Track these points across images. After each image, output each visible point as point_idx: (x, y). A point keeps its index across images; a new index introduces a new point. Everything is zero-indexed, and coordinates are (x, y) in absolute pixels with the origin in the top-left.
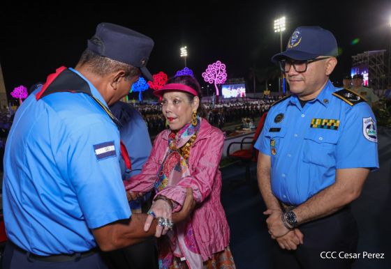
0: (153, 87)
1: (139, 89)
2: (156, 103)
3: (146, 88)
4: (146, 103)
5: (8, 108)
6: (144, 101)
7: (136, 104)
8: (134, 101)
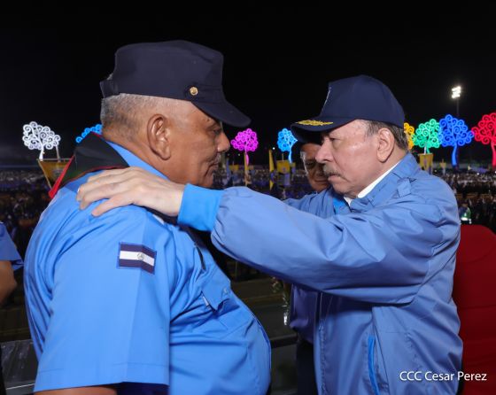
0: (482, 139)
1: (454, 143)
2: (485, 171)
3: (467, 139)
4: (465, 170)
5: (224, 166)
6: (462, 166)
7: (447, 170)
8: (443, 165)
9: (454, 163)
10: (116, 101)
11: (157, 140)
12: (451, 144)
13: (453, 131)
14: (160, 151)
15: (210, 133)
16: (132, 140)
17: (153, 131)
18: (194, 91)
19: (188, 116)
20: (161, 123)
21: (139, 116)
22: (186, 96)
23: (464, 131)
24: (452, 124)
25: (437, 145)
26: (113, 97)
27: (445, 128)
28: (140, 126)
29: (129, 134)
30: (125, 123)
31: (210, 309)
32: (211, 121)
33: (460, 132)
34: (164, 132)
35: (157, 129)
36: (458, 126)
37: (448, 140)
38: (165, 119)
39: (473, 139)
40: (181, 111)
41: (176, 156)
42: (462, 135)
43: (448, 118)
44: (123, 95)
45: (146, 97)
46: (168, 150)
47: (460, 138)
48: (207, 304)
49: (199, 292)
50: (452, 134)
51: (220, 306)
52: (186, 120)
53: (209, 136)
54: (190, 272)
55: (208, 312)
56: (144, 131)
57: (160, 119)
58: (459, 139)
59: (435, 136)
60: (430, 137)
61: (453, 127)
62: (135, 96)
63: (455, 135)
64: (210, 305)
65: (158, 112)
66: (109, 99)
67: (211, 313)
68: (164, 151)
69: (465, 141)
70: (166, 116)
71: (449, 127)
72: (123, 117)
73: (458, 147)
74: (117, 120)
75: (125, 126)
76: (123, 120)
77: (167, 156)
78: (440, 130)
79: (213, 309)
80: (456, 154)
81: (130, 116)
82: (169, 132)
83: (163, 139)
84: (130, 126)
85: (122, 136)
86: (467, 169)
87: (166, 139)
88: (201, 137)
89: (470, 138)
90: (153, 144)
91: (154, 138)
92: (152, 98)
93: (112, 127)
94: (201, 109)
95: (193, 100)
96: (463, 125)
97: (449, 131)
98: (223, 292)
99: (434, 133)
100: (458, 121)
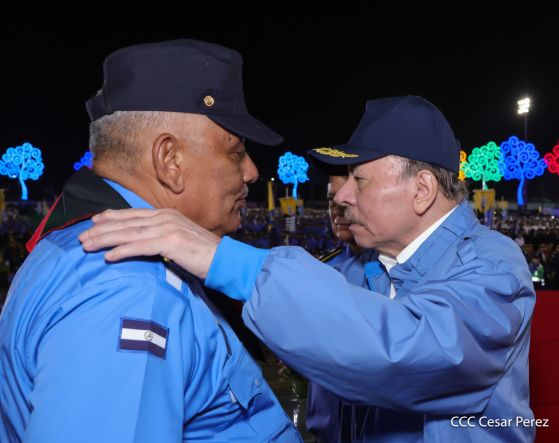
9: (521, 201)
10: (109, 123)
11: (166, 168)
12: (516, 176)
13: (520, 158)
14: (171, 183)
15: (232, 156)
16: (133, 172)
17: (160, 156)
18: (209, 100)
19: (203, 134)
20: (170, 145)
21: (141, 138)
22: (198, 108)
23: (534, 159)
24: (518, 148)
25: (497, 177)
26: (106, 117)
27: (509, 154)
28: (142, 152)
29: (129, 164)
30: (123, 150)
31: (237, 407)
32: (234, 140)
33: (529, 159)
34: (174, 157)
35: (166, 153)
36: (526, 151)
37: (512, 170)
38: (175, 140)
39: (546, 170)
40: (195, 129)
41: (191, 187)
42: (531, 164)
43: (513, 140)
44: (119, 113)
45: (148, 114)
46: (180, 181)
47: (529, 169)
48: (234, 401)
49: (225, 385)
50: (518, 163)
51: (251, 403)
52: (202, 140)
53: (232, 161)
54: (211, 356)
55: (235, 411)
56: (149, 157)
57: (168, 139)
58: (527, 169)
59: (495, 165)
60: (488, 166)
61: (519, 154)
62: (134, 113)
63: (522, 164)
64: (238, 403)
65: (166, 131)
66: (100, 121)
67: (238, 412)
68: (176, 182)
69: (535, 173)
70: (176, 136)
71: (513, 153)
72: (120, 143)
73: (526, 179)
74: (112, 148)
75: (123, 154)
76: (120, 147)
77: (179, 189)
78: (501, 156)
79: (241, 407)
80: (523, 190)
81: (130, 140)
82: (180, 157)
83: (172, 167)
84: (129, 154)
85: (121, 167)
86: (538, 211)
87: (177, 166)
88: (222, 162)
89: (543, 168)
90: (161, 173)
91: (162, 165)
92: (156, 113)
93: (107, 157)
94: (219, 124)
95: (210, 112)
96: (533, 151)
97: (513, 158)
98: (253, 384)
99: (493, 161)
100: (525, 146)
